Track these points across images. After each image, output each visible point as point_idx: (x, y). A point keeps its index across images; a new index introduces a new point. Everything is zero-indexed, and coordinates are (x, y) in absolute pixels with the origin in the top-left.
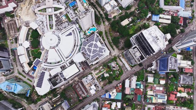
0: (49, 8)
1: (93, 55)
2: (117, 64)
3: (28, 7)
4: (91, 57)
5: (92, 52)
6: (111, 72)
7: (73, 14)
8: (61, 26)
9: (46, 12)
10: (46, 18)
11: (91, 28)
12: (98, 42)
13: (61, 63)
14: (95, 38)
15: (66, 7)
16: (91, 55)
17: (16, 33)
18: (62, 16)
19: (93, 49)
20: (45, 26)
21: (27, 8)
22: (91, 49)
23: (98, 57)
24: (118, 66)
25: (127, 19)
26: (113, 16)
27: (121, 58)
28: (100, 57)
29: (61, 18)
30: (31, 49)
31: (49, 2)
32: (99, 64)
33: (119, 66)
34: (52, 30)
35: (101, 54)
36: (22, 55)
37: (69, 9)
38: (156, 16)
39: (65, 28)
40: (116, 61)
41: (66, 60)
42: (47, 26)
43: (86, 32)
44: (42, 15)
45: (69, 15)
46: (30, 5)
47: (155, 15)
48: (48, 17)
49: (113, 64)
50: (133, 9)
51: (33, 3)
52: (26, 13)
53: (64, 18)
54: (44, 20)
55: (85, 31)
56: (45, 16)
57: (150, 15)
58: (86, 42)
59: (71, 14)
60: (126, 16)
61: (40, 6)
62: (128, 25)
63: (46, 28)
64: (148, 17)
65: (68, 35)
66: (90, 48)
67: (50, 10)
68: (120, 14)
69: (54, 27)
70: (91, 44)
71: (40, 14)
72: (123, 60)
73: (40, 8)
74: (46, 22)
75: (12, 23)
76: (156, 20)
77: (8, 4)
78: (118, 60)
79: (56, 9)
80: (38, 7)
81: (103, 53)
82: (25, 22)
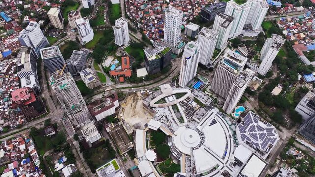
0: (169, 96)
1: (262, 142)
2: (299, 149)
3: (133, 104)
4: (260, 145)
5: (259, 138)
6: (297, 165)
7: (203, 97)
8: (197, 114)
9: (166, 102)
10: (169, 110)
11: (236, 108)
12: (259, 121)
13: (219, 168)
14: (252, 118)
15: (191, 90)
16: (260, 142)
17: (128, 144)
18: (190, 102)
19: (257, 133)
20: (172, 121)
21: (131, 106)
22: (256, 134)
23: (270, 143)
24: (300, 152)
25: (276, 87)
26: (256, 87)
27: (298, 139)
28: (273, 143)
29: (190, 105)
30: (157, 163)
31: (165, 89)
32: (271, 158)
33: (303, 152)
34: (184, 124)
35: (272, 137)
36: (149, 174)
37: (195, 91)
38: (309, 76)
39: (203, 116)
40: (294, 146)
41: (224, 162)
42: (174, 120)
43: (233, 115)
44: (162, 107)
45: (198, 99)
46: (135, 102)
47: (307, 75)
48: (171, 108)
49: (293, 152)
50: (275, 75)
51: (139, 98)
52: (131, 113)
53: (194, 104)
54: (167, 113)
55: (231, 114)
56: (167, 108)
57: (300, 76)
58: (244, 127)
59: (201, 97)
60: (273, 84)
61: (154, 98)
62: (282, 93)
63: (173, 124)
64: (299, 79)
65: (211, 125)
66: (253, 132)
67: (171, 98)
68: (263, 83)
69: (185, 119)
70: (251, 127)
71: (159, 107)
72: (303, 142)
73: (156, 100)
74: (171, 115)
75: (118, 131)
76: (311, 80)
77: (114, 103)
78: (295, 143)
79: (179, 96)
80: (152, 99)
81: (274, 135)
82: (134, 126)
